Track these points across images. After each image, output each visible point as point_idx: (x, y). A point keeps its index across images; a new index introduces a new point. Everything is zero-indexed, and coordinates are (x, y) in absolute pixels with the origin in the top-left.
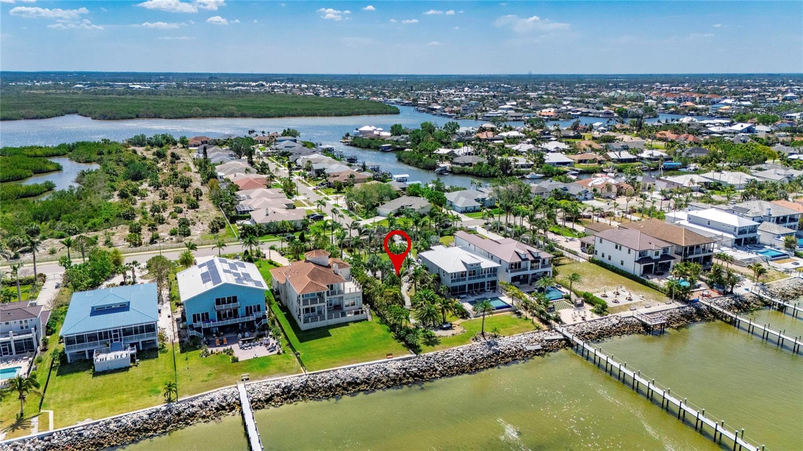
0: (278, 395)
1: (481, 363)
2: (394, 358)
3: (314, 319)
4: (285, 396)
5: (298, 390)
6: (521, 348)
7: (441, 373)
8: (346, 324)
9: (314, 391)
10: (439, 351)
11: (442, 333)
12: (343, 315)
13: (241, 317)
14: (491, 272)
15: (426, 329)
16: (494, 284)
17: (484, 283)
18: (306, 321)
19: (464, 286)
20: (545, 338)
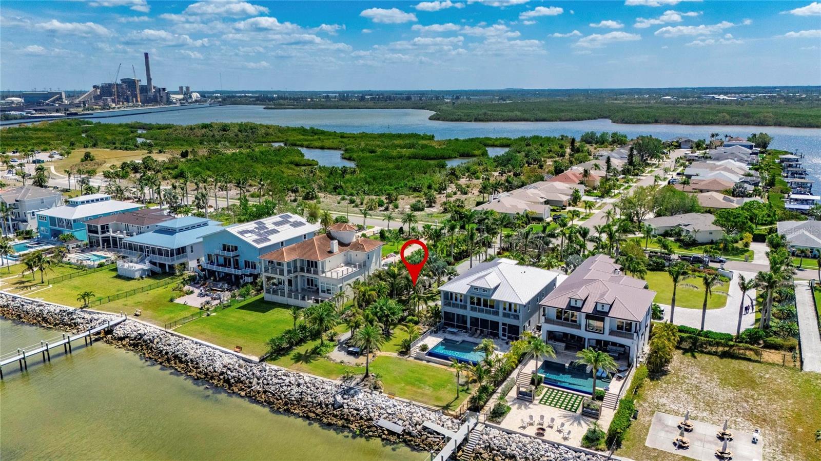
3: (275, 293)
11: (337, 355)
12: (303, 299)
13: (235, 268)
14: (510, 310)
15: (332, 344)
16: (513, 332)
17: (498, 323)
18: (268, 292)
19: (463, 316)
20: (426, 424)
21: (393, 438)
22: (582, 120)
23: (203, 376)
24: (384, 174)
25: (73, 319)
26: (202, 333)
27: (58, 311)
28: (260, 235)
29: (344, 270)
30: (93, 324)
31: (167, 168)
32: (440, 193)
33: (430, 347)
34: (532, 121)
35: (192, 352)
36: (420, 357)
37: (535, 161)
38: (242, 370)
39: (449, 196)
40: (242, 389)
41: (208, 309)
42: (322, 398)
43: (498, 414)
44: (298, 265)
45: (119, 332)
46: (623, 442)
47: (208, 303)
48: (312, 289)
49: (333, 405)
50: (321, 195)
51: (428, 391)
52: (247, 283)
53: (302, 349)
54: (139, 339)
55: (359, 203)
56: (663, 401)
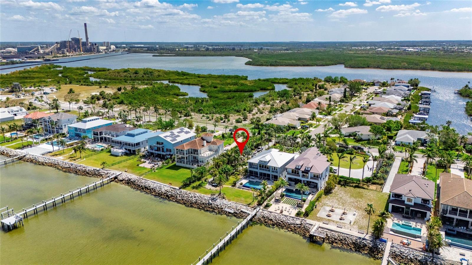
2: (170, 186)
3: (181, 162)
4: (126, 182)
6: (223, 208)
7: (177, 200)
9: (135, 184)
10: (190, 192)
11: (208, 187)
12: (193, 165)
13: (162, 152)
14: (275, 169)
15: (206, 182)
16: (276, 178)
17: (270, 175)
18: (178, 162)
19: (257, 172)
20: (242, 210)
21: (230, 215)
22: (329, 65)
23: (158, 194)
24: (222, 102)
25: (99, 173)
26: (154, 178)
27: (92, 169)
28: (172, 138)
29: (209, 153)
30: (109, 175)
31: (114, 98)
32: (250, 113)
33: (244, 184)
34: (301, 66)
35: (152, 186)
36: (240, 187)
37: (298, 94)
38: (173, 192)
39: (254, 115)
40: (173, 199)
41: (154, 169)
42: (204, 201)
43: (267, 206)
44: (190, 151)
45: (120, 178)
46: (309, 215)
47: (153, 166)
48: (196, 161)
49: (208, 204)
50: (192, 114)
51: (243, 199)
52: (168, 158)
53: (194, 184)
54: (129, 181)
55: (211, 119)
56: (327, 202)
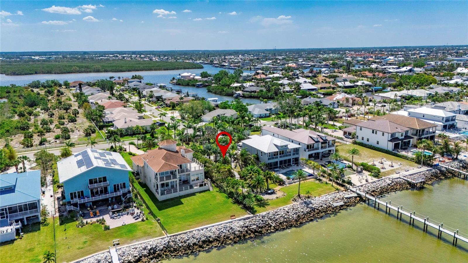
0: (145, 256)
1: (303, 218)
2: (237, 219)
3: (169, 192)
4: (151, 256)
5: (162, 250)
6: (330, 205)
7: (275, 228)
8: (194, 194)
9: (175, 250)
10: (270, 211)
11: (268, 197)
13: (108, 194)
14: (296, 151)
17: (290, 159)
19: (276, 162)
20: (345, 197)
36: (290, 182)
